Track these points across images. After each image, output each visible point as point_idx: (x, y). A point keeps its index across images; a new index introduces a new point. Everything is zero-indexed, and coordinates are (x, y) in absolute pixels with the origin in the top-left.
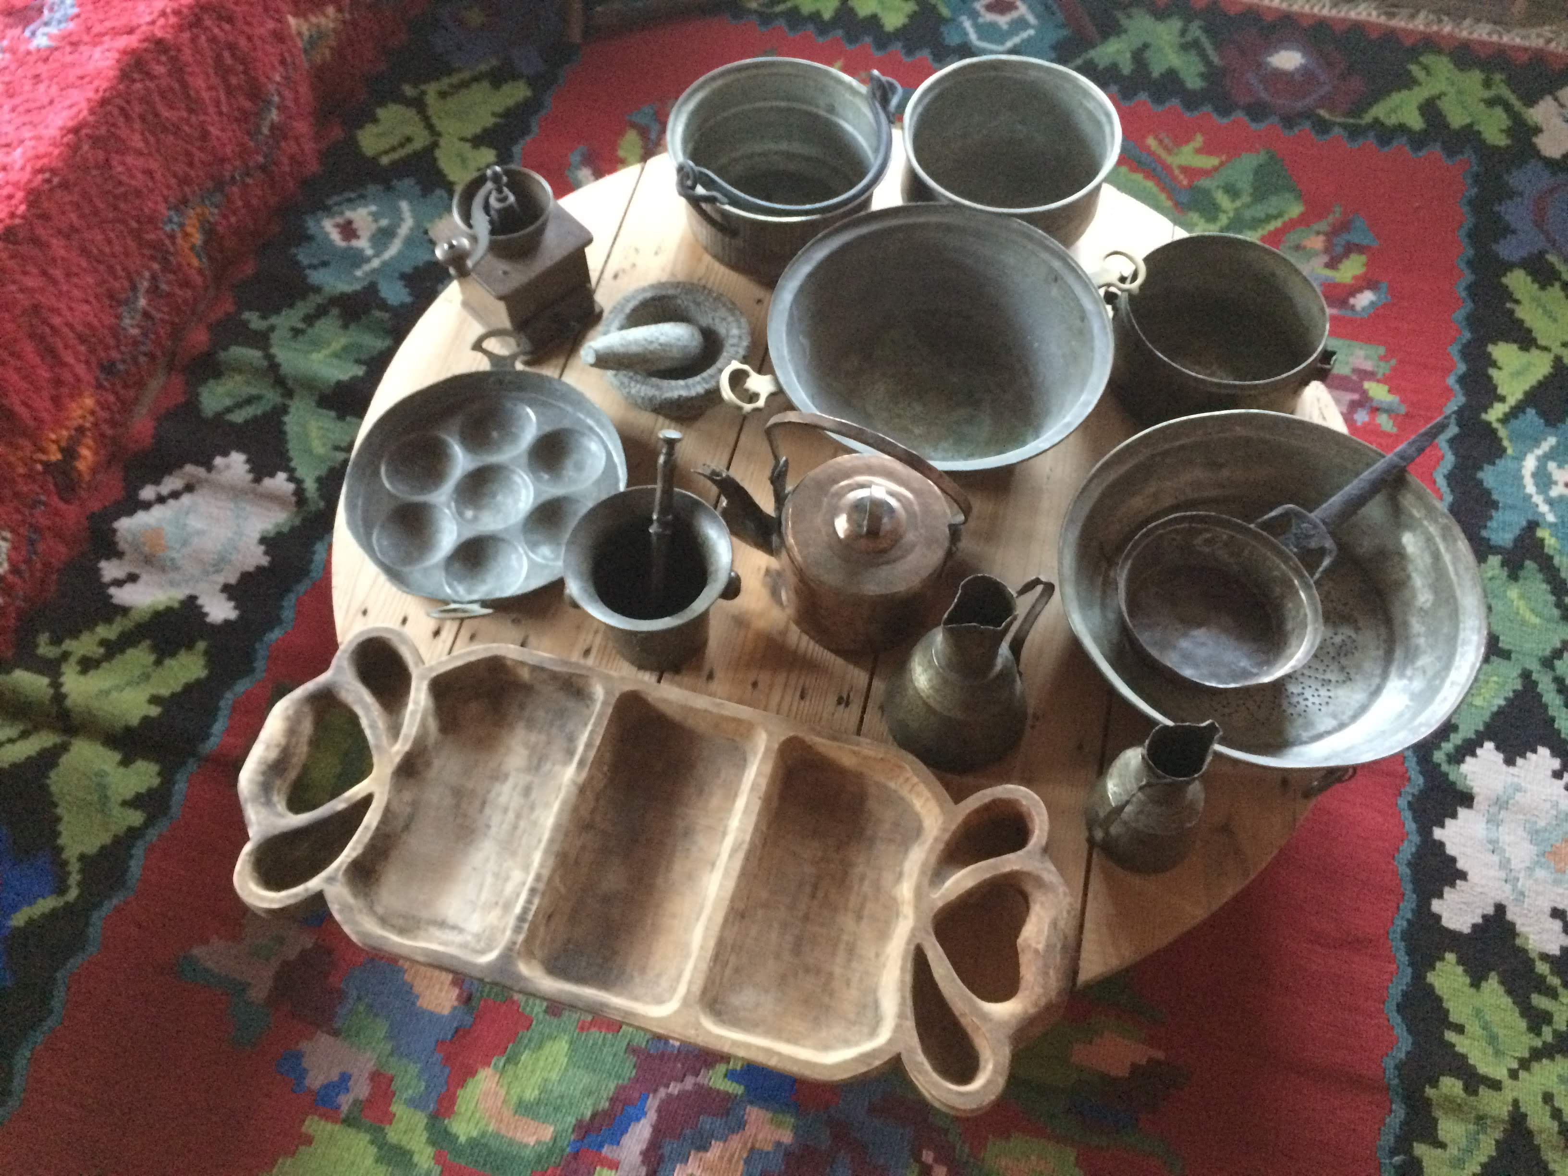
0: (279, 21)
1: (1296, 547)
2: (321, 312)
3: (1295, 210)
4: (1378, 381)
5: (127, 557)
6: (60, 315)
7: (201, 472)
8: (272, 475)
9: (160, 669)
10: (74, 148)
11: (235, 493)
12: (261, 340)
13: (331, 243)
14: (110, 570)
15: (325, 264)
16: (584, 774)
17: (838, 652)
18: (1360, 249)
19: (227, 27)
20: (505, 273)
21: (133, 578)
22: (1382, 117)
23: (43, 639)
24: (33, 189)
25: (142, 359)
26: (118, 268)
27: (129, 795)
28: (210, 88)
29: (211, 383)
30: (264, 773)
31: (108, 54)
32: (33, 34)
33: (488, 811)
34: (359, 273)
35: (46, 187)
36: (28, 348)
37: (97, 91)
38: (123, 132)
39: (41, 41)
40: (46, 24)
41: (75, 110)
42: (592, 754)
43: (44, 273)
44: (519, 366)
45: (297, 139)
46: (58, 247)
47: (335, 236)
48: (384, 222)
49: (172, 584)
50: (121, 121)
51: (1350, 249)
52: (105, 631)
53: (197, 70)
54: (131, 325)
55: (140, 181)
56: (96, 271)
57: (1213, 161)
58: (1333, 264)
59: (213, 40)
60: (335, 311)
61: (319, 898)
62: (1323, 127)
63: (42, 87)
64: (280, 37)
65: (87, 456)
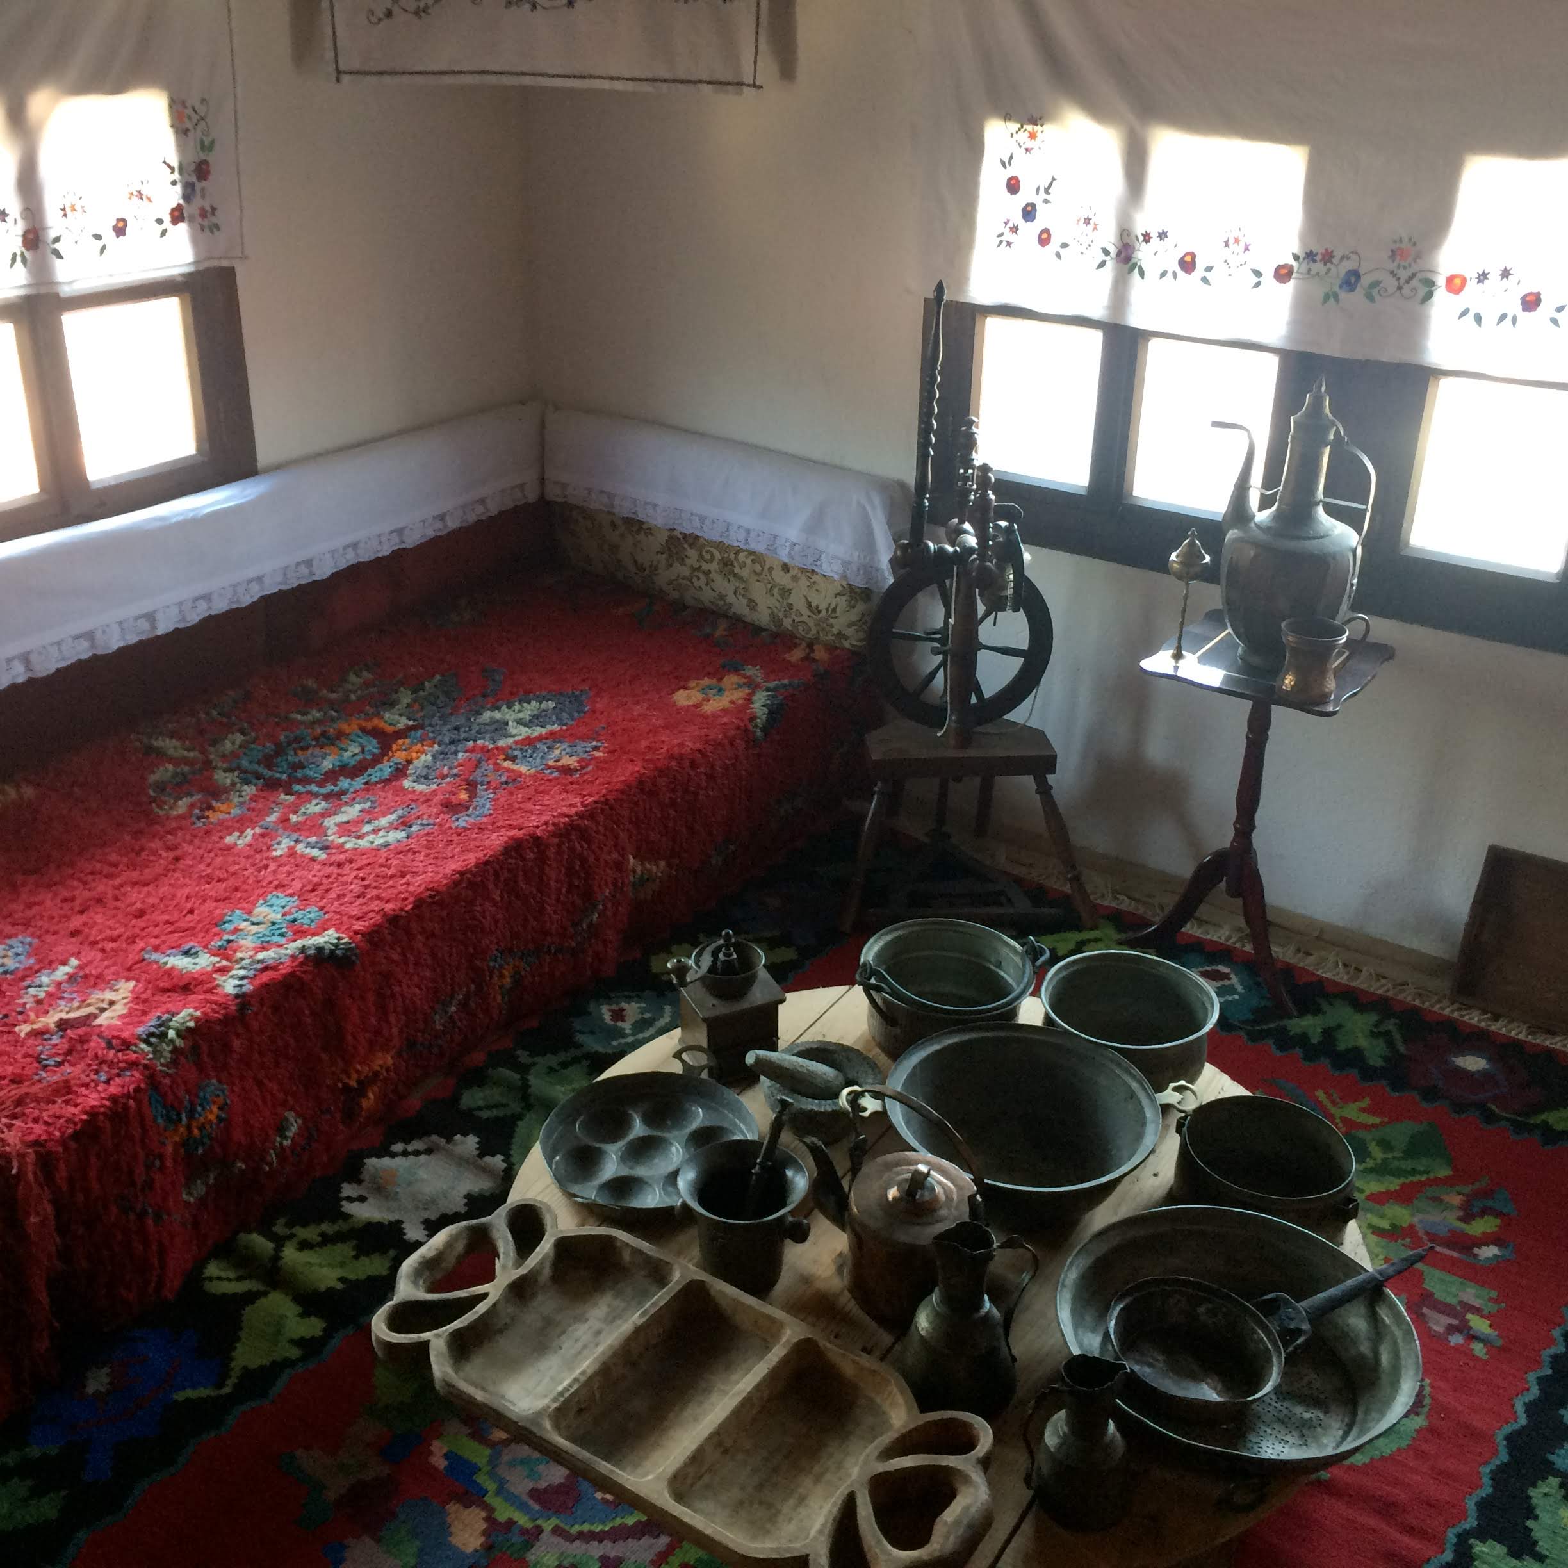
0: (623, 856)
1: (1279, 1326)
2: (576, 1060)
3: (1444, 1172)
4: (1482, 1316)
5: (364, 1184)
6: (400, 986)
7: (442, 1142)
8: (493, 1155)
9: (355, 1262)
10: (456, 884)
11: (462, 1162)
12: (524, 1069)
13: (603, 1020)
14: (348, 1190)
15: (592, 1032)
16: (644, 1320)
17: (874, 1318)
18: (1498, 1214)
19: (585, 845)
20: (713, 1005)
21: (362, 1199)
22: (1550, 1121)
23: (281, 1221)
24: (422, 898)
25: (435, 1050)
26: (449, 976)
27: (296, 1336)
28: (557, 881)
29: (475, 1088)
30: (420, 1263)
31: (501, 838)
32: (458, 819)
33: (564, 1338)
34: (615, 1043)
35: (430, 900)
36: (371, 997)
37: (485, 855)
38: (491, 886)
39: (462, 823)
40: (468, 815)
41: (466, 863)
42: (652, 1311)
43: (404, 955)
44: (704, 1075)
45: (605, 941)
46: (419, 942)
47: (607, 1017)
48: (647, 1015)
49: (388, 1209)
50: (492, 878)
51: (1484, 1212)
52: (326, 1227)
53: (555, 865)
54: (439, 1022)
55: (487, 923)
56: (434, 970)
57: (1377, 1120)
58: (1468, 1218)
59: (572, 849)
60: (585, 1063)
61: (425, 1345)
62: (1490, 1117)
63: (450, 848)
64: (619, 866)
65: (369, 1100)
